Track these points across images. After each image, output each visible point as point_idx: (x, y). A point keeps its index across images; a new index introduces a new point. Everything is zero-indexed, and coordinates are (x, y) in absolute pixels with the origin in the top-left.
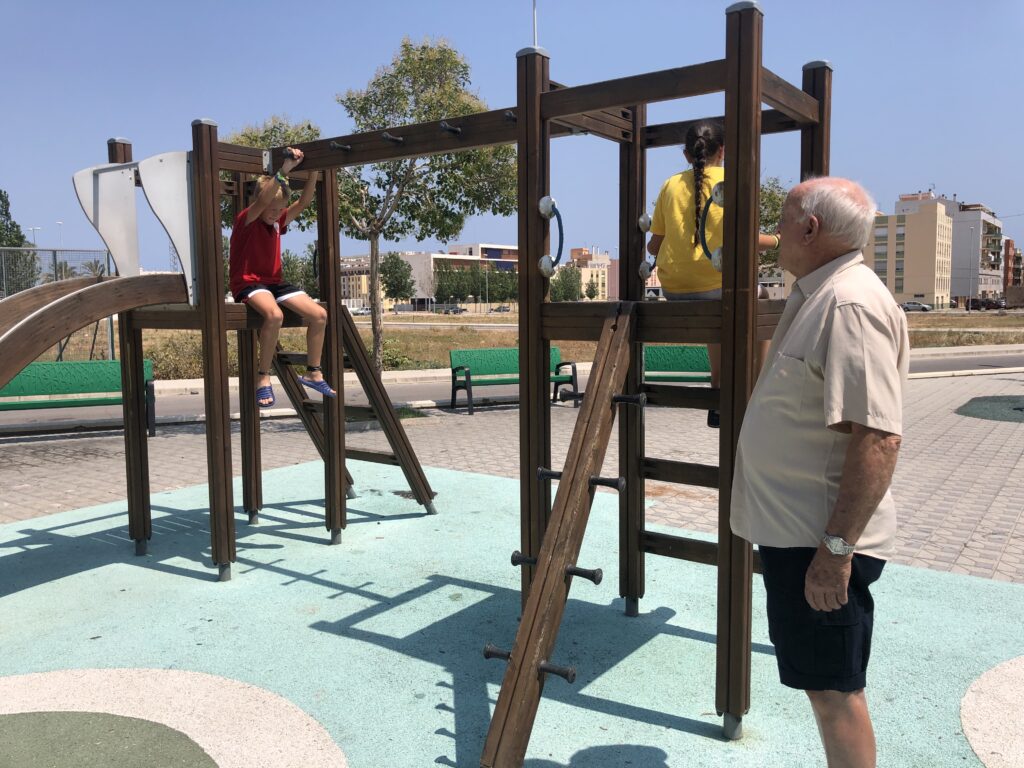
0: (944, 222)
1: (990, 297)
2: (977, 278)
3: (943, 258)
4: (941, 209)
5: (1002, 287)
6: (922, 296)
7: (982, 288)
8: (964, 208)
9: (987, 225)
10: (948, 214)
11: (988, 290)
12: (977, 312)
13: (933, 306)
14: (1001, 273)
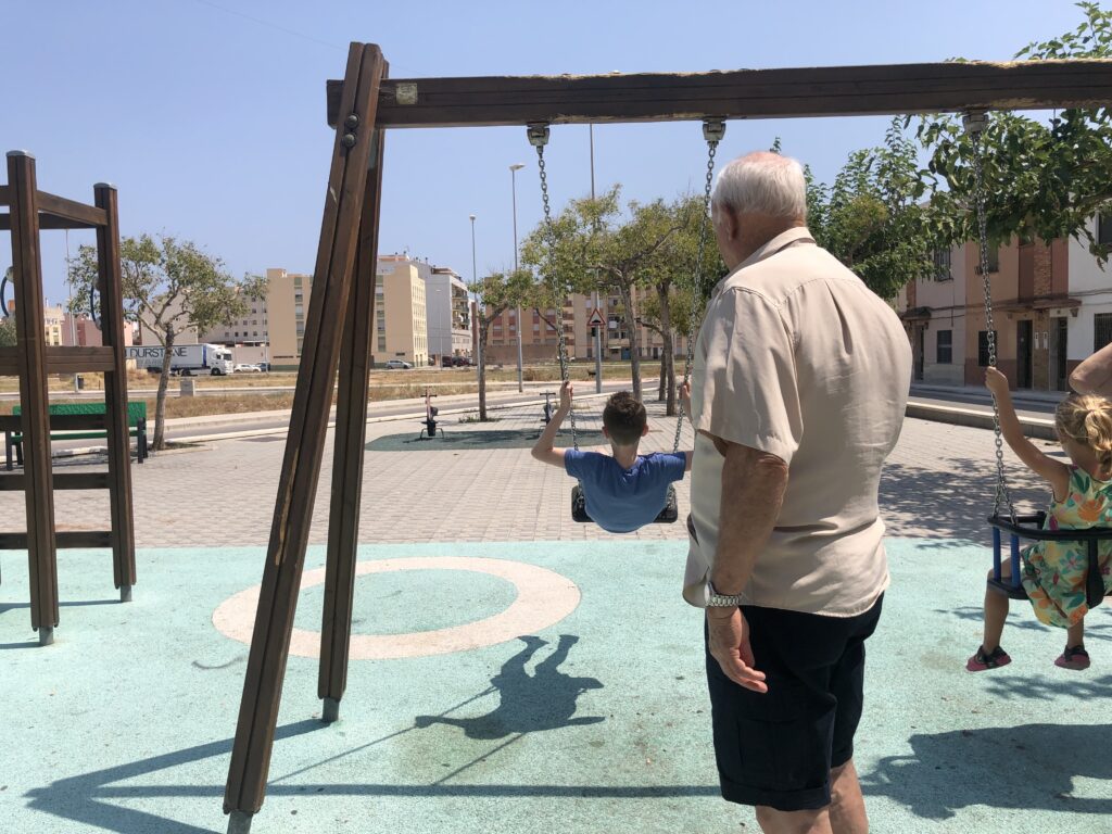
0: (417, 284)
1: (462, 355)
2: (450, 338)
3: (419, 318)
4: (414, 271)
5: (471, 344)
6: (403, 354)
7: (455, 347)
8: (435, 271)
9: (455, 288)
10: (420, 276)
11: (460, 349)
12: (449, 369)
13: (413, 363)
14: (470, 333)
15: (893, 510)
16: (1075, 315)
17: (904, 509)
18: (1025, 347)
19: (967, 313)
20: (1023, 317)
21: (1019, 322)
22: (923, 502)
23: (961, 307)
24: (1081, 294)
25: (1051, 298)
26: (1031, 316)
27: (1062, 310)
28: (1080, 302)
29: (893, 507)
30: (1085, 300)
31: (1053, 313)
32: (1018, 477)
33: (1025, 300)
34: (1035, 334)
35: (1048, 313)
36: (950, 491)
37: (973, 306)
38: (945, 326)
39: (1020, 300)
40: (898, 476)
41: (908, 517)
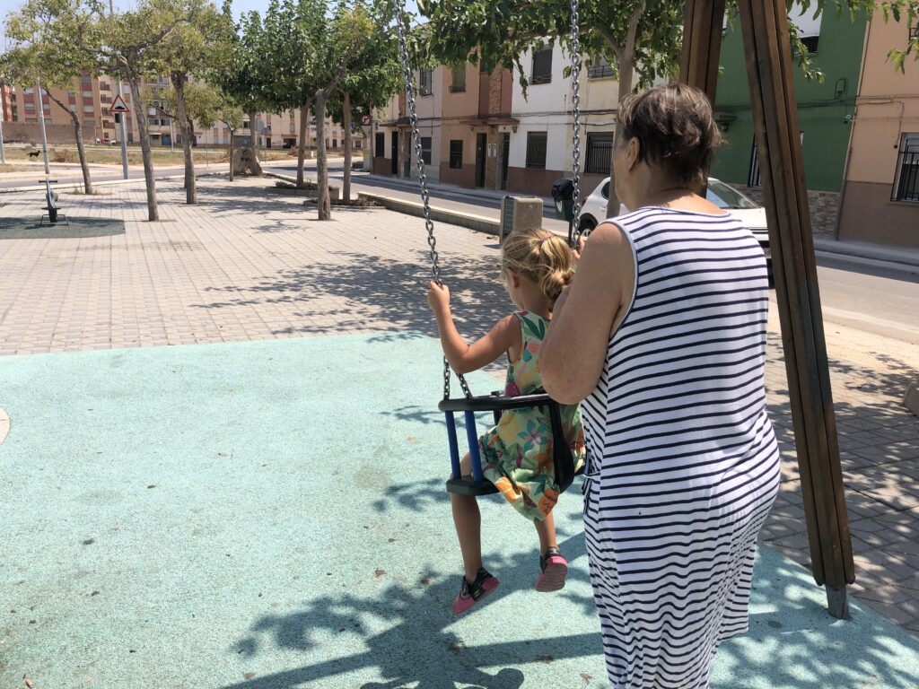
15: (365, 303)
16: (515, 132)
17: (372, 302)
18: (481, 155)
19: (443, 124)
20: (480, 130)
21: (478, 134)
22: (390, 293)
23: (438, 119)
24: (519, 115)
25: (499, 116)
26: (486, 130)
27: (507, 127)
28: (518, 122)
29: (365, 300)
30: (523, 120)
31: (501, 129)
32: (465, 268)
33: (483, 117)
34: (488, 145)
35: (497, 128)
36: (413, 283)
37: (447, 119)
38: (426, 134)
39: (480, 117)
40: (375, 268)
41: (376, 309)
